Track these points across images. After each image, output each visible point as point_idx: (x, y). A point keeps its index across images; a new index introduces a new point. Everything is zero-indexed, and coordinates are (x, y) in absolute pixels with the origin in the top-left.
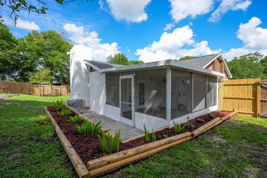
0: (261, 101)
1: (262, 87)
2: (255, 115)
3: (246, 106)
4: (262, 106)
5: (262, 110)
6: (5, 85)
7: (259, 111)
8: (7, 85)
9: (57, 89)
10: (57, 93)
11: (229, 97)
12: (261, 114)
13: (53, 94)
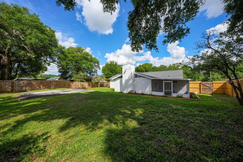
0: (202, 88)
1: (202, 84)
2: (200, 93)
3: (197, 90)
4: (202, 90)
5: (202, 91)
6: (55, 83)
7: (201, 92)
8: (56, 82)
9: (83, 84)
10: (83, 87)
11: (192, 87)
12: (202, 93)
13: (81, 88)
